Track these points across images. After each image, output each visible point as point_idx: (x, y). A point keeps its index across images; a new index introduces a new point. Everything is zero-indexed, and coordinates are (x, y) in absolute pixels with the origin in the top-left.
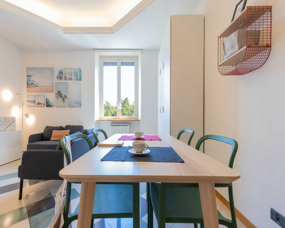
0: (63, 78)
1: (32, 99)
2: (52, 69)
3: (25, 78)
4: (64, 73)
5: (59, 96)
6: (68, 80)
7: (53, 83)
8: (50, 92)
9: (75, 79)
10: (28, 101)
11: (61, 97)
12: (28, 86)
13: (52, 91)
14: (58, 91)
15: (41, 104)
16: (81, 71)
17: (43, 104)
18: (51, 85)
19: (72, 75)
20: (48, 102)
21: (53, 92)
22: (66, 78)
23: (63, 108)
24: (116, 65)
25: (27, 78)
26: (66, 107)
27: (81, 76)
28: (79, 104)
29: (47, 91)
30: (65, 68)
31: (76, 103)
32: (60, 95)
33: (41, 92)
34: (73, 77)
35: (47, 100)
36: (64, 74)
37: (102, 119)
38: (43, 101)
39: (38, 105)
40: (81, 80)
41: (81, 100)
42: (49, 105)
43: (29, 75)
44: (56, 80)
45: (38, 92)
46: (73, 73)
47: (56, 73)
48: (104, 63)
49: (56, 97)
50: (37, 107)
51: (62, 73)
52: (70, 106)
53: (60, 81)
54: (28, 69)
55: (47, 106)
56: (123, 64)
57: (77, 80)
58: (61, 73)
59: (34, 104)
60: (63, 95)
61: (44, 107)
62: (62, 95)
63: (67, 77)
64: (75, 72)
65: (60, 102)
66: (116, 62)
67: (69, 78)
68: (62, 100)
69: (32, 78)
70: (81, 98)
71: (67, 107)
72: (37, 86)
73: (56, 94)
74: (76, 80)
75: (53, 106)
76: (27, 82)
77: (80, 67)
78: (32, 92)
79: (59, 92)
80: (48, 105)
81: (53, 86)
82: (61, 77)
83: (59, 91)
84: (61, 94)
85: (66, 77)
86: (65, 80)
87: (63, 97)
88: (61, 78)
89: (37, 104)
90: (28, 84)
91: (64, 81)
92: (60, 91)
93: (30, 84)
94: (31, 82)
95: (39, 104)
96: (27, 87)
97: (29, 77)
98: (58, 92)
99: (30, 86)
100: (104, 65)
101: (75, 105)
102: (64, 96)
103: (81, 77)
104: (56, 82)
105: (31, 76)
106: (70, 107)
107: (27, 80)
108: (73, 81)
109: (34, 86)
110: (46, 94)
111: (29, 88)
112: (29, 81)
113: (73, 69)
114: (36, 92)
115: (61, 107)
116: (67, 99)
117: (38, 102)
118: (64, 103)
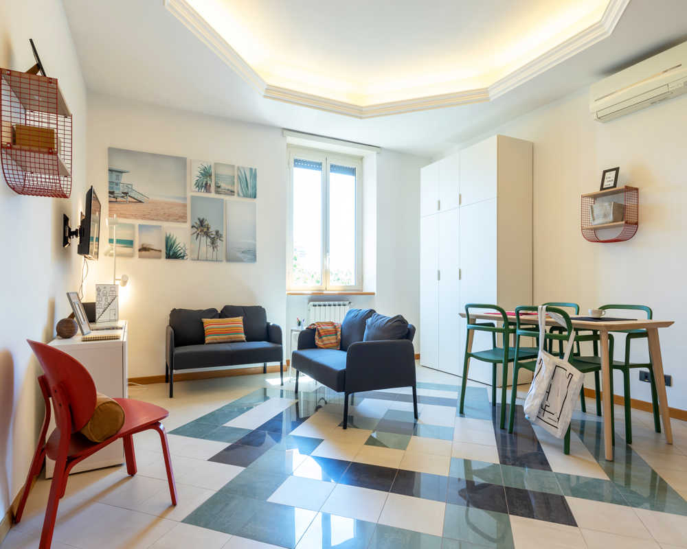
0: (213, 188)
1: (123, 235)
2: (182, 162)
3: (104, 176)
4: (213, 174)
5: (203, 233)
6: (226, 194)
7: (185, 199)
8: (177, 220)
9: (241, 194)
11: (207, 234)
12: (114, 200)
13: (182, 218)
14: (199, 219)
15: (152, 249)
16: (256, 175)
17: (156, 250)
18: (181, 202)
20: (172, 246)
21: (185, 222)
22: (219, 190)
23: (212, 263)
24: (320, 169)
25: (110, 177)
26: (219, 261)
27: (255, 187)
28: (250, 255)
29: (168, 217)
30: (215, 164)
32: (205, 230)
33: (153, 219)
34: (236, 188)
35: (167, 239)
36: (213, 177)
38: (157, 242)
39: (143, 253)
40: (255, 197)
41: (255, 245)
42: (175, 253)
43: (114, 168)
44: (192, 191)
45: (143, 219)
46: (236, 177)
47: (195, 174)
48: (296, 161)
49: (193, 234)
50: (140, 257)
51: (210, 176)
53: (203, 194)
54: (112, 152)
55: (168, 257)
56: (334, 168)
57: (246, 196)
58: (206, 173)
59: (128, 250)
60: (213, 229)
61: (160, 258)
62: (210, 230)
63: (223, 185)
64: (241, 177)
65: (203, 248)
66: (320, 162)
67: (228, 190)
68: (209, 243)
69: (125, 179)
70: (255, 241)
71: (221, 261)
72: (140, 202)
73: (193, 227)
74: (244, 196)
75: (185, 258)
76: (110, 188)
77: (254, 168)
78: (126, 217)
79: (202, 222)
80: (171, 254)
81: (185, 206)
82: (206, 184)
83: (201, 219)
84: (208, 229)
85: (219, 187)
86: (217, 192)
87: (212, 236)
88: (207, 187)
89: (140, 250)
90: (111, 193)
91: (213, 195)
92: (203, 219)
93: (118, 192)
94: (122, 189)
95: (144, 249)
96: (110, 202)
97: (114, 174)
98: (198, 223)
99: (118, 200)
100: (295, 166)
101: (241, 255)
102: (214, 233)
103: (256, 190)
104: (193, 197)
105: (122, 172)
107: (110, 182)
108: (235, 198)
109: (130, 199)
110: (165, 225)
111: (116, 206)
112: (117, 184)
113: (236, 168)
114: (135, 217)
115: (207, 260)
116: (222, 241)
117: (143, 245)
118: (215, 249)
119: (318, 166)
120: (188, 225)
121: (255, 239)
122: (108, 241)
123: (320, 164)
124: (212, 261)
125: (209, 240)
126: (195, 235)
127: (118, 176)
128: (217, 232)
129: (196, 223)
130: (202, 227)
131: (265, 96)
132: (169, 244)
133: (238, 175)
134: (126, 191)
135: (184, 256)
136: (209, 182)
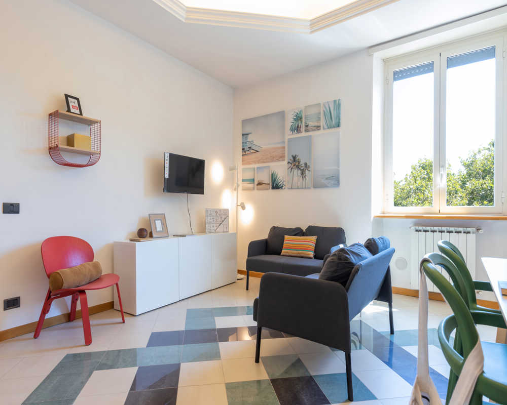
0: (303, 129)
1: (249, 175)
2: (282, 115)
3: (240, 140)
4: (304, 117)
5: (295, 167)
6: (313, 130)
7: (284, 142)
8: (278, 160)
9: (326, 127)
10: (243, 181)
11: (298, 167)
12: (244, 153)
13: (282, 158)
14: (293, 156)
15: (264, 184)
16: (339, 105)
17: (266, 184)
19: (319, 119)
20: (275, 180)
21: (284, 160)
22: (308, 128)
23: (302, 190)
24: (432, 70)
25: (243, 138)
26: (307, 188)
27: (338, 117)
28: (335, 180)
29: (273, 159)
30: (306, 107)
31: (327, 179)
32: (297, 164)
33: (264, 162)
34: (322, 123)
35: (272, 175)
36: (303, 120)
37: (389, 213)
38: (267, 179)
39: (259, 186)
40: (339, 126)
41: (338, 171)
42: (277, 185)
43: (245, 132)
44: (289, 135)
45: (258, 163)
46: (322, 112)
47: (289, 121)
48: (395, 73)
49: (289, 168)
50: (258, 189)
51: (301, 118)
52: (317, 186)
53: (296, 135)
54: (245, 122)
55: (273, 188)
56: (453, 62)
57: (330, 127)
58: (298, 118)
59: (251, 186)
60: (302, 163)
61: (269, 189)
63: (311, 124)
64: (326, 111)
65: (296, 178)
66: (429, 61)
68: (299, 175)
69: (250, 138)
70: (339, 167)
71: (309, 188)
72: (258, 151)
73: (288, 163)
74: (328, 128)
75: (283, 187)
76: (243, 146)
77: (337, 98)
78: (250, 164)
79: (294, 158)
80: (275, 185)
81: (284, 148)
82: (298, 127)
83: (294, 155)
84: (299, 162)
86: (306, 131)
87: (302, 168)
88: (297, 129)
89: (257, 185)
90: (243, 149)
91: (304, 134)
92: (296, 156)
93: (247, 148)
94: (248, 145)
95: (259, 184)
96: (243, 155)
97: (245, 136)
98: (292, 159)
99: (247, 153)
100: (395, 79)
102: (303, 165)
103: (340, 119)
104: (289, 140)
105: (248, 134)
106: (315, 187)
107: (243, 143)
108: (321, 131)
109: (252, 151)
110: (272, 164)
111: (246, 157)
112: (246, 143)
113: (322, 105)
114: (255, 162)
115: (298, 188)
116: (310, 171)
117: (259, 181)
118: (304, 179)
119: (428, 68)
120: (286, 162)
121: (338, 165)
122: (241, 180)
123: (432, 64)
124: (302, 188)
125: (300, 171)
126: (290, 169)
127: (246, 137)
128: (306, 164)
129: (291, 160)
130: (295, 162)
131: (312, 32)
132: (273, 179)
133: (324, 111)
134: (250, 146)
135: (282, 187)
136: (300, 125)
